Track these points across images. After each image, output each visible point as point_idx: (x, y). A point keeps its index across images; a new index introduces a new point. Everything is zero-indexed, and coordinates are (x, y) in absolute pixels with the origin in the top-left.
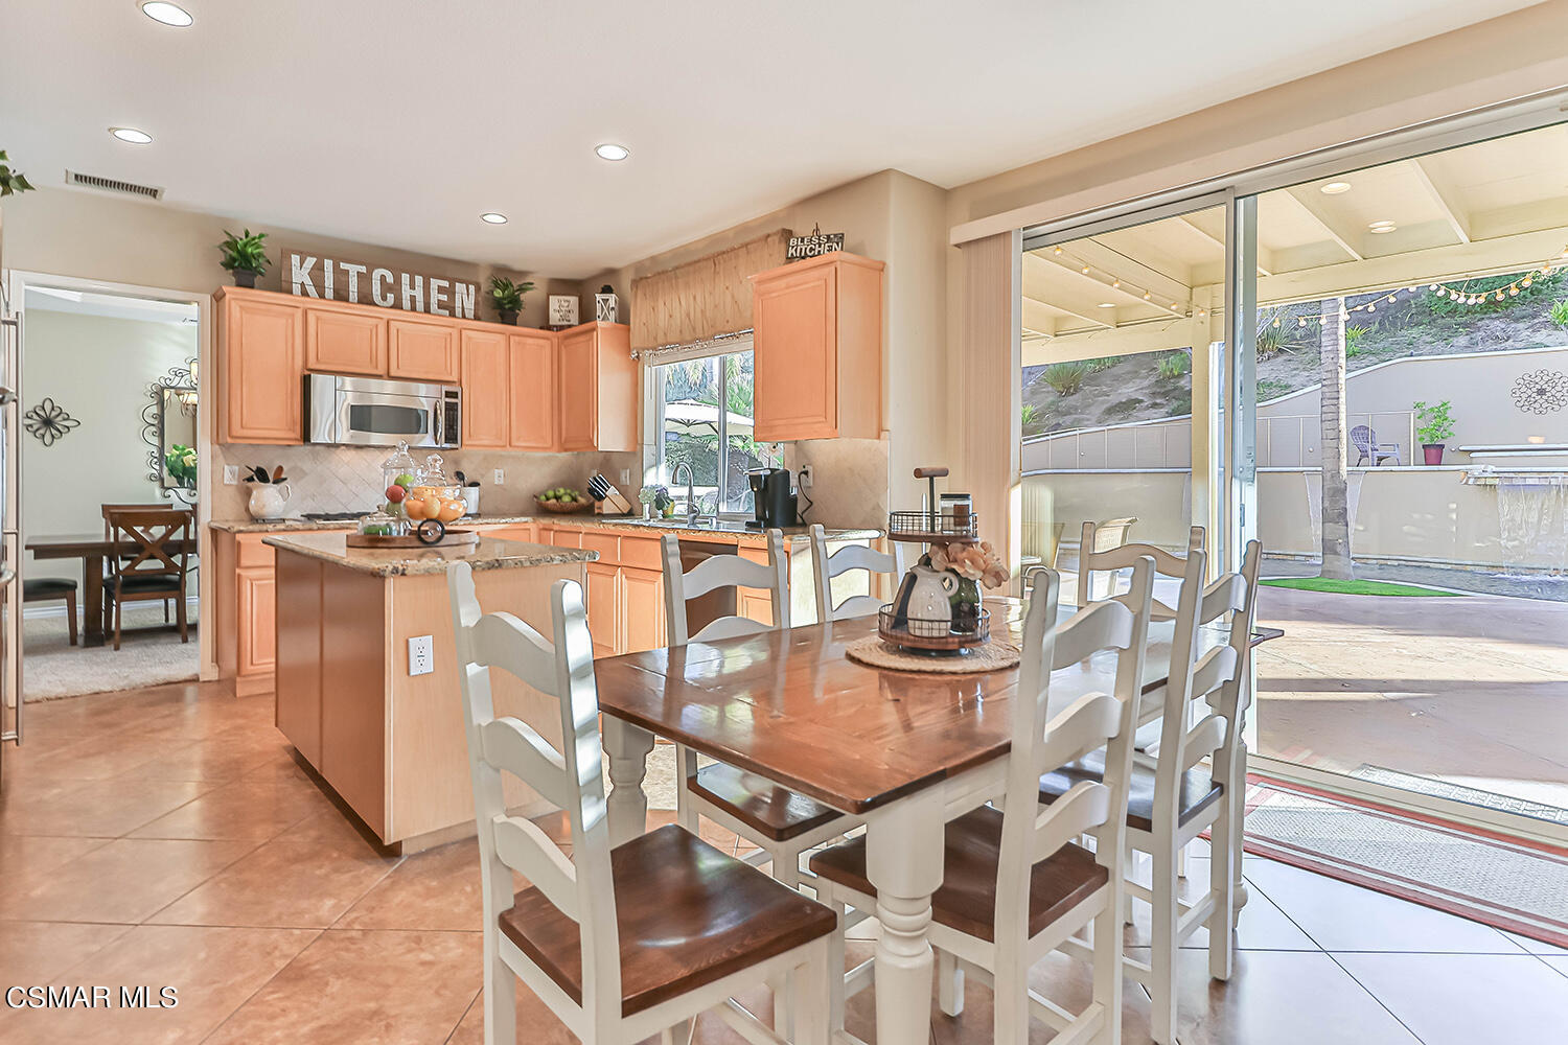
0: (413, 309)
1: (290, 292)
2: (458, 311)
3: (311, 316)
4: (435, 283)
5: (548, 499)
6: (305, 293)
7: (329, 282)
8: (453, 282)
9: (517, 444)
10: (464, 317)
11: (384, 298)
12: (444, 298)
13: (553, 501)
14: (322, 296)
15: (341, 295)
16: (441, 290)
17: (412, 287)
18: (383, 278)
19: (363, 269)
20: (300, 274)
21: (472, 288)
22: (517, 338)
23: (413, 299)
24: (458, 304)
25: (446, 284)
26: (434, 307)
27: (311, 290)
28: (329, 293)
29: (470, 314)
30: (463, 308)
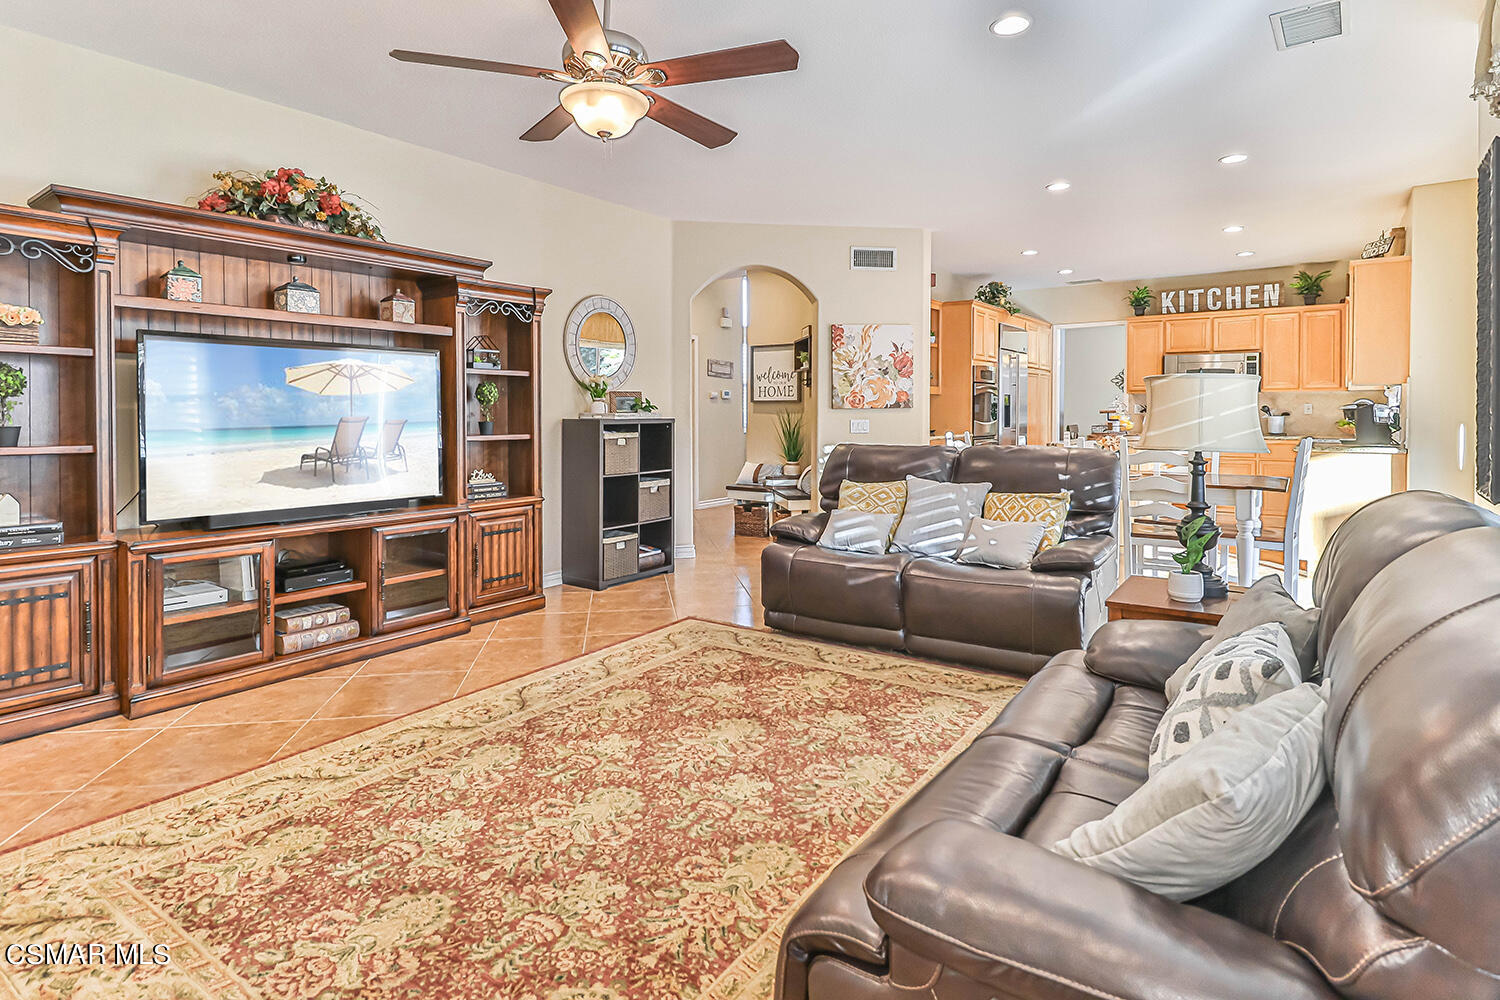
0: (1234, 308)
1: (1160, 313)
2: (1266, 304)
3: (1168, 325)
4: (1249, 289)
6: (1169, 312)
7: (1182, 303)
8: (1262, 285)
9: (1308, 386)
10: (1270, 306)
11: (1215, 305)
12: (1256, 296)
14: (1177, 312)
15: (1189, 310)
16: (1253, 292)
17: (1233, 294)
18: (1214, 293)
19: (1202, 291)
20: (1166, 302)
21: (1277, 286)
22: (1308, 314)
23: (1234, 302)
24: (1266, 297)
25: (1258, 287)
26: (1248, 304)
27: (1173, 310)
28: (1182, 309)
29: (1275, 302)
30: (1270, 300)
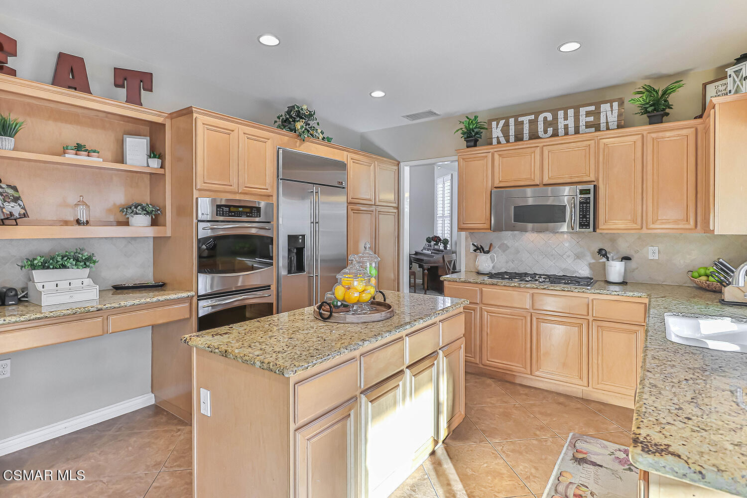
0: (566, 134)
1: (491, 144)
2: (603, 126)
3: (496, 156)
4: (583, 111)
6: (499, 142)
7: (512, 132)
8: (598, 105)
10: (608, 129)
11: (546, 132)
12: (591, 119)
14: (508, 141)
15: (519, 138)
16: (588, 114)
17: (566, 118)
18: (545, 118)
19: (533, 117)
20: (496, 132)
21: (615, 104)
22: (654, 135)
23: (566, 127)
24: (603, 120)
25: (592, 108)
26: (582, 128)
27: (502, 140)
28: (512, 139)
29: (613, 123)
30: (607, 123)
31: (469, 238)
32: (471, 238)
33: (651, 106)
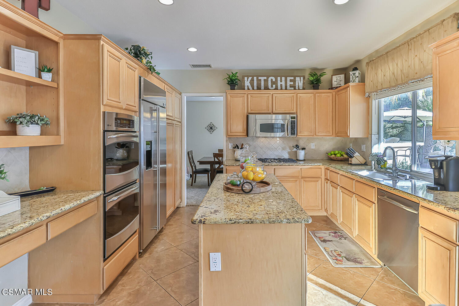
0: (281, 89)
1: (244, 89)
2: (297, 87)
3: (249, 96)
4: (289, 79)
5: (332, 155)
6: (248, 89)
7: (255, 84)
8: (295, 77)
9: (318, 134)
10: (299, 89)
11: (272, 86)
12: (292, 83)
13: (334, 156)
14: (253, 89)
15: (259, 88)
16: (291, 81)
17: (281, 81)
18: (272, 79)
19: (266, 78)
20: (247, 83)
21: (302, 78)
22: (318, 94)
23: (281, 85)
24: (297, 85)
25: (292, 78)
26: (288, 87)
27: (250, 87)
28: (255, 88)
29: (301, 88)
30: (299, 86)
31: (228, 141)
32: (229, 141)
33: (315, 81)
